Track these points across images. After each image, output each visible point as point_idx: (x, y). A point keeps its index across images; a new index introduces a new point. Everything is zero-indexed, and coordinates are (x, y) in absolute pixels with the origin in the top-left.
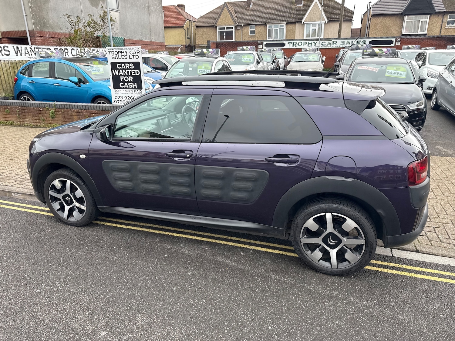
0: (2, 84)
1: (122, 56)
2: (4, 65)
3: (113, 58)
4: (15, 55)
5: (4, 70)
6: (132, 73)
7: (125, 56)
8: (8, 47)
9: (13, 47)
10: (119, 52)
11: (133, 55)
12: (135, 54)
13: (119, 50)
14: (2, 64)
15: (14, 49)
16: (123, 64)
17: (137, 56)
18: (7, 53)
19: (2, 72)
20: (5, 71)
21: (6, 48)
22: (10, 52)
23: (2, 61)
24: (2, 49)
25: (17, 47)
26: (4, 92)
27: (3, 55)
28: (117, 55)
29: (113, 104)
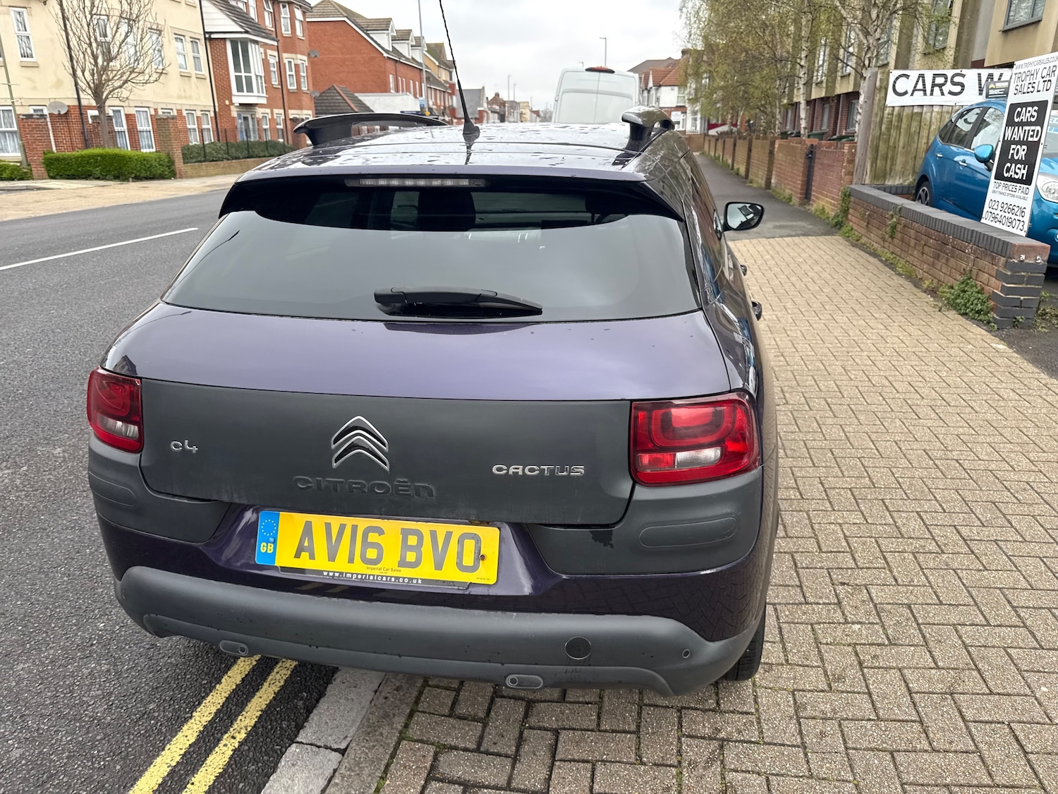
0: (915, 157)
1: (1030, 86)
2: (939, 116)
3: (1016, 92)
4: (978, 92)
5: (933, 127)
6: (1031, 133)
7: (1034, 85)
8: (963, 76)
9: (979, 74)
10: (1028, 73)
11: (1044, 79)
12: (1047, 78)
13: (1029, 69)
14: (934, 114)
15: (980, 80)
16: (1024, 109)
17: (1049, 83)
18: (958, 89)
19: (927, 131)
20: (935, 129)
21: (957, 79)
22: (965, 88)
23: (938, 107)
24: (946, 81)
25: (991, 76)
26: (913, 176)
27: (943, 94)
28: (1023, 83)
29: (983, 221)
